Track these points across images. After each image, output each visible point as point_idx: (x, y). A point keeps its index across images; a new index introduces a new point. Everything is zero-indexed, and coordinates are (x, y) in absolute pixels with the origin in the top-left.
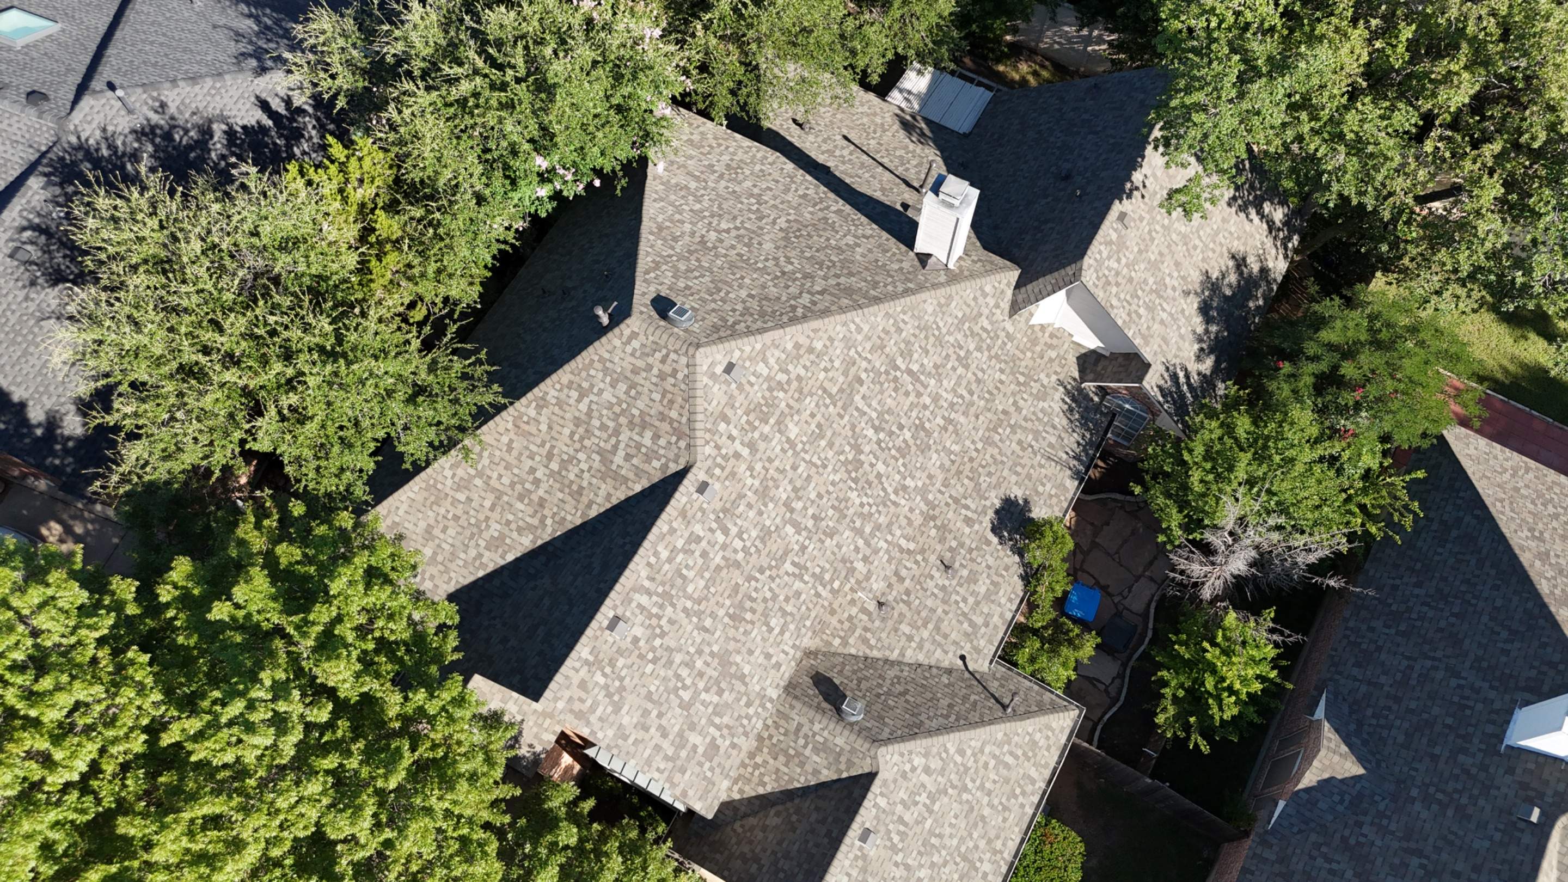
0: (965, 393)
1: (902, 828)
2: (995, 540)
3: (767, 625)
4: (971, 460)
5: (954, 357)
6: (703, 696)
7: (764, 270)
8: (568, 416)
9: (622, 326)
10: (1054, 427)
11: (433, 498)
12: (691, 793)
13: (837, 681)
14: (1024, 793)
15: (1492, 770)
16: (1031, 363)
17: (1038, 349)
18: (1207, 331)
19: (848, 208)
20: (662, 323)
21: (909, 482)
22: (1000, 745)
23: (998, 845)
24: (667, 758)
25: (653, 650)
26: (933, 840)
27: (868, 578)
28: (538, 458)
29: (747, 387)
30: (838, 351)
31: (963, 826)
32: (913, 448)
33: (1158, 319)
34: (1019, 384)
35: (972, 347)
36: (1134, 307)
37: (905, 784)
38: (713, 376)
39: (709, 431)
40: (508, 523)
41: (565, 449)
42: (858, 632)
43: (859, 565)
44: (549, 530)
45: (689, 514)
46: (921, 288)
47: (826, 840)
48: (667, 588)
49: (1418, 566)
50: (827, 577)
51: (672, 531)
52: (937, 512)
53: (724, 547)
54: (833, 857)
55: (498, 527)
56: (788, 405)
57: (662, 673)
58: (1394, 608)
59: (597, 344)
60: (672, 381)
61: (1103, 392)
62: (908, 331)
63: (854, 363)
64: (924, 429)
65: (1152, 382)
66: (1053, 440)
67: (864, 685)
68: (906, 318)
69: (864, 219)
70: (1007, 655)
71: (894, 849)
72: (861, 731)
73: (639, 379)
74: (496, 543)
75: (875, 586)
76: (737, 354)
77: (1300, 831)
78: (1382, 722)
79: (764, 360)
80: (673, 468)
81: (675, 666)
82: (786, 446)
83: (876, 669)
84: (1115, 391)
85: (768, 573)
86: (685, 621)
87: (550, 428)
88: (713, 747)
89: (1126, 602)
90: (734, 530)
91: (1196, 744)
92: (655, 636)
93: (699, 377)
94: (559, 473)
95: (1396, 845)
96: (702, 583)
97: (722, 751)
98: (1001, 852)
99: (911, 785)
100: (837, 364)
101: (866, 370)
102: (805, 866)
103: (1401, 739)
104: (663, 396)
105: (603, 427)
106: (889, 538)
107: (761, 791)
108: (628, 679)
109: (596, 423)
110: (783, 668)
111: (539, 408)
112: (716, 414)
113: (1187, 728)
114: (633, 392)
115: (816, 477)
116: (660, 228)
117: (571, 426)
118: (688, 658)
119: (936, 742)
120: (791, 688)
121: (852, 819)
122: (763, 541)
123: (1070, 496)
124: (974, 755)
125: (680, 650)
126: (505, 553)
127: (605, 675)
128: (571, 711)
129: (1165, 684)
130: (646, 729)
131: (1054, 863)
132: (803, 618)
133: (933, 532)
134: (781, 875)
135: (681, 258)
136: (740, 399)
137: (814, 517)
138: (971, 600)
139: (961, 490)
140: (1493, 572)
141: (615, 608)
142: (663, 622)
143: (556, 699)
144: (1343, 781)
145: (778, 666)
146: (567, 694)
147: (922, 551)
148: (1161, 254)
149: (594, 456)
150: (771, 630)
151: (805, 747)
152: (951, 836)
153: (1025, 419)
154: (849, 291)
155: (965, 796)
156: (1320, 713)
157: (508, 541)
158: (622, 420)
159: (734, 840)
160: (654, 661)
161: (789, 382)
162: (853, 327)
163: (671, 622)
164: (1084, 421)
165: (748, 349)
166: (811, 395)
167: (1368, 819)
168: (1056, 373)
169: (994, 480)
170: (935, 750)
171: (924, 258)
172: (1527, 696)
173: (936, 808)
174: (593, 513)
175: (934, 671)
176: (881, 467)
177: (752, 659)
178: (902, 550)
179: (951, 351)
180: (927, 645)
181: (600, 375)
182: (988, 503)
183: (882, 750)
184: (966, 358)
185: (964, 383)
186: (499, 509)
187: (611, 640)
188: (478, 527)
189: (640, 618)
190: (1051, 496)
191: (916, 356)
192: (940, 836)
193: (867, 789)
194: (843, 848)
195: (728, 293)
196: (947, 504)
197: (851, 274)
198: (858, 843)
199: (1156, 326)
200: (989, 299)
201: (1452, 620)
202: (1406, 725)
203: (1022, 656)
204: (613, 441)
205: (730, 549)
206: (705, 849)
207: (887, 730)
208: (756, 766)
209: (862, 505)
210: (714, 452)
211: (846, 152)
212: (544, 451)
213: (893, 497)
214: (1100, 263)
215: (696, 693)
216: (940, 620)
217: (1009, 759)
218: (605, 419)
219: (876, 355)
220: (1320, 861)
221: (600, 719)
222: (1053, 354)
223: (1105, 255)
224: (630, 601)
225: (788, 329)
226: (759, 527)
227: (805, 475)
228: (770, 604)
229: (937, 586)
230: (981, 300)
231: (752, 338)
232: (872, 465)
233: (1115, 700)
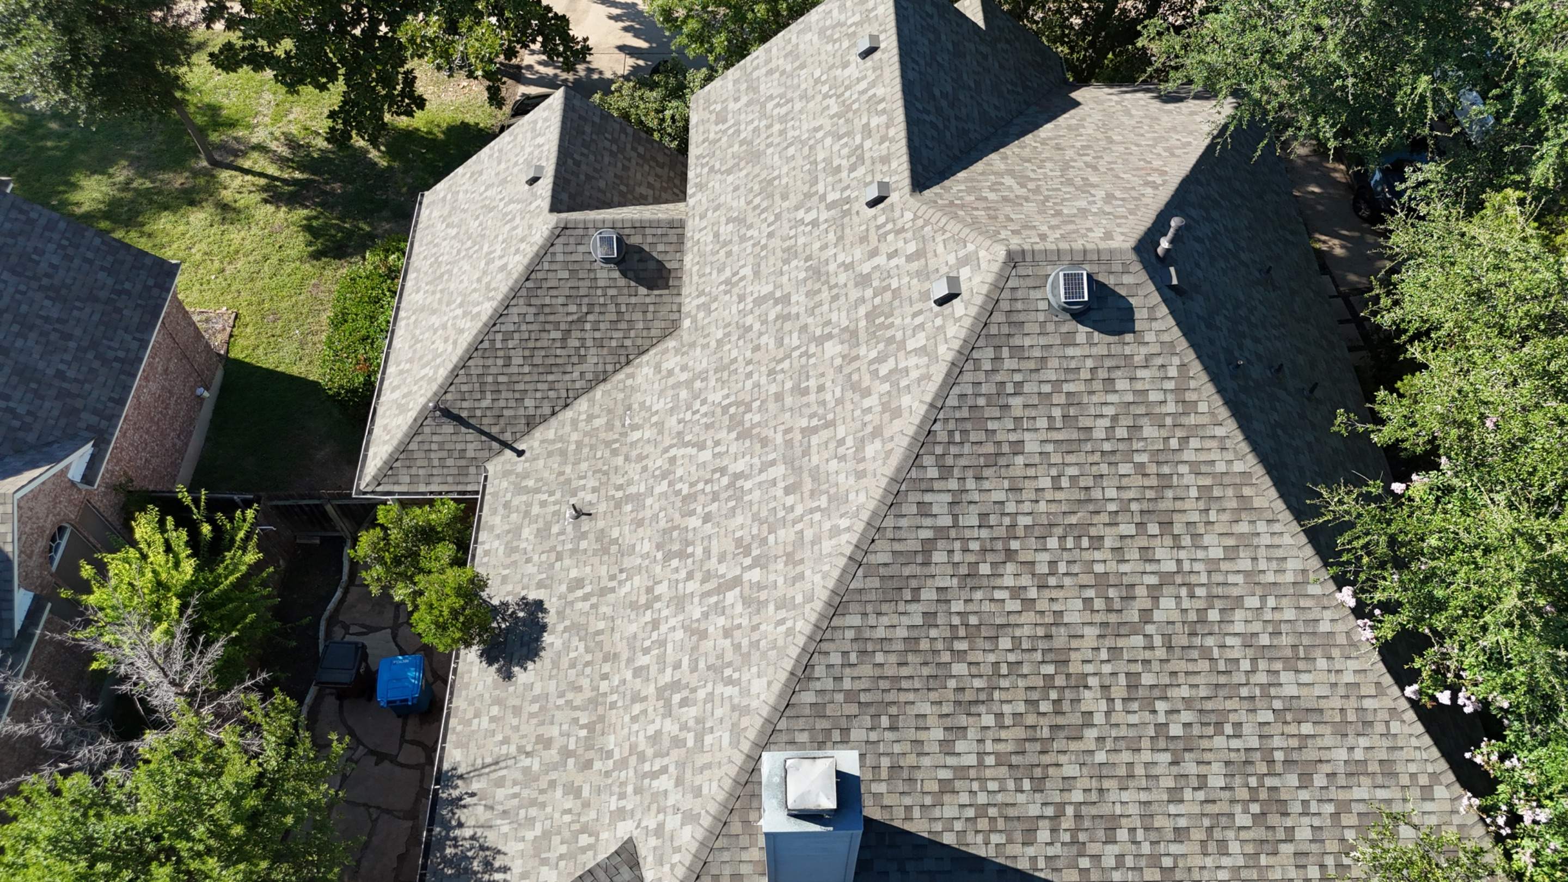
0: (646, 660)
2: (532, 596)
3: (735, 220)
5: (686, 678)
6: (756, 123)
7: (1039, 534)
8: (1108, 186)
10: (504, 815)
14: (401, 373)
21: (663, 486)
22: (437, 368)
25: (824, 83)
26: (476, 248)
29: (917, 307)
30: (842, 477)
31: (452, 286)
32: (677, 521)
35: (667, 726)
37: (520, 237)
39: (922, 227)
44: (1030, 142)
45: (879, 166)
47: (576, 159)
48: (850, 115)
51: (883, 139)
53: (823, 198)
56: (857, 358)
57: (803, 86)
62: (768, 622)
64: (678, 554)
68: (782, 629)
72: (585, 229)
79: (922, 351)
80: (935, 191)
81: (797, 101)
82: (827, 331)
83: (611, 352)
85: (763, 242)
86: (813, 125)
88: (722, 119)
90: (824, 215)
92: (832, 87)
96: (820, 157)
99: (514, 243)
100: (833, 465)
101: (792, 508)
108: (830, 48)
109: (1068, 190)
110: (697, 221)
111: (1150, 182)
112: (930, 246)
115: (773, 354)
117: (1095, 183)
118: (790, 117)
119: (503, 292)
122: (788, 249)
124: (462, 331)
125: (801, 110)
126: (1058, 127)
127: (852, 25)
132: (703, 265)
135: (1168, 454)
137: (750, 328)
138: (536, 510)
145: (703, 216)
149: (1040, 177)
150: (728, 221)
154: (893, 590)
155: (459, 301)
160: (817, 81)
162: (844, 523)
163: (825, 109)
164: (462, 868)
166: (840, 402)
169: (565, 663)
173: (483, 263)
176: (706, 455)
177: (731, 189)
179: (693, 680)
180: (568, 428)
182: (560, 627)
184: (668, 702)
185: (654, 669)
186: (1101, 138)
189: (855, 76)
190: (477, 715)
191: (739, 608)
192: (471, 257)
195: (1052, 425)
197: (912, 644)
198: (544, 164)
200: (677, 820)
205: (815, 204)
209: (704, 402)
210: (899, 224)
213: (673, 452)
215: (763, 116)
216: (564, 462)
217: (425, 371)
219: (792, 537)
224: (874, 70)
225: (922, 409)
226: (800, 250)
227: (786, 341)
228: (743, 231)
229: (584, 488)
230: (688, 803)
231: (956, 345)
232: (717, 443)
233: (332, 621)
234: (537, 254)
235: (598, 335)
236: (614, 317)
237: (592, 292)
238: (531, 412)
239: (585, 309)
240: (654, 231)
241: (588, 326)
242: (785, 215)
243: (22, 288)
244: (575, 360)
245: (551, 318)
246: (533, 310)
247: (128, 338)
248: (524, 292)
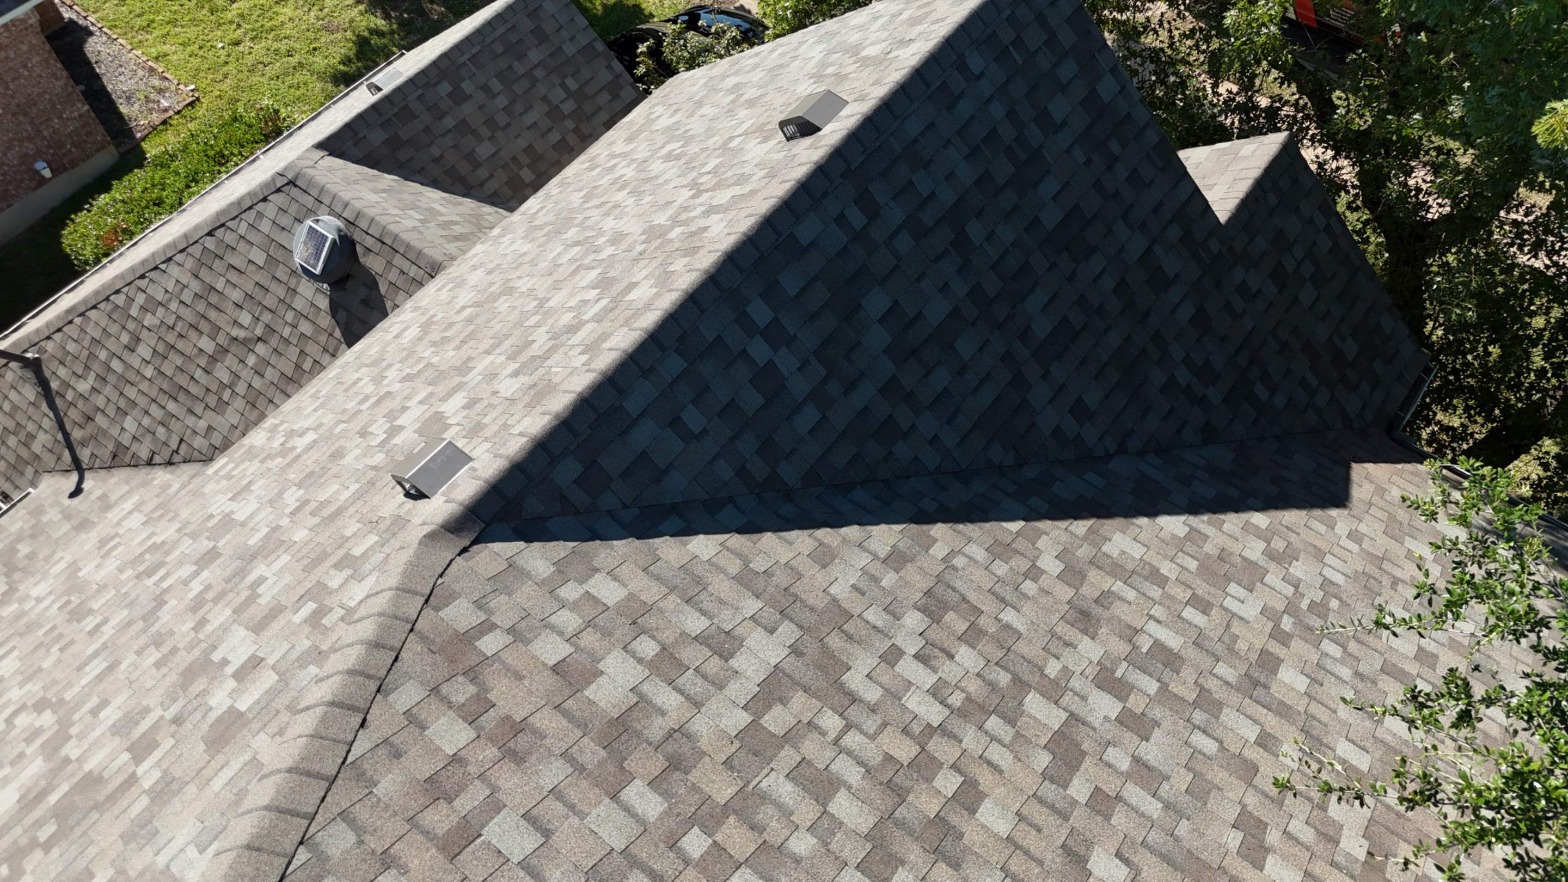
28: (1119, 760)
40: (1200, 606)
41: (999, 756)
44: (1048, 545)
55: (1233, 606)
94: (1021, 684)
105: (816, 783)
109: (851, 812)
157: (1189, 563)
158: (716, 785)
174: (885, 534)
186: (1246, 652)
204: (777, 721)
212: (1093, 774)
234: (239, 202)
235: (257, 383)
236: (289, 371)
237: (281, 309)
238: (126, 440)
239: (259, 331)
240: (405, 265)
241: (251, 360)
244: (212, 400)
245: (213, 315)
246: (195, 286)
248: (196, 250)
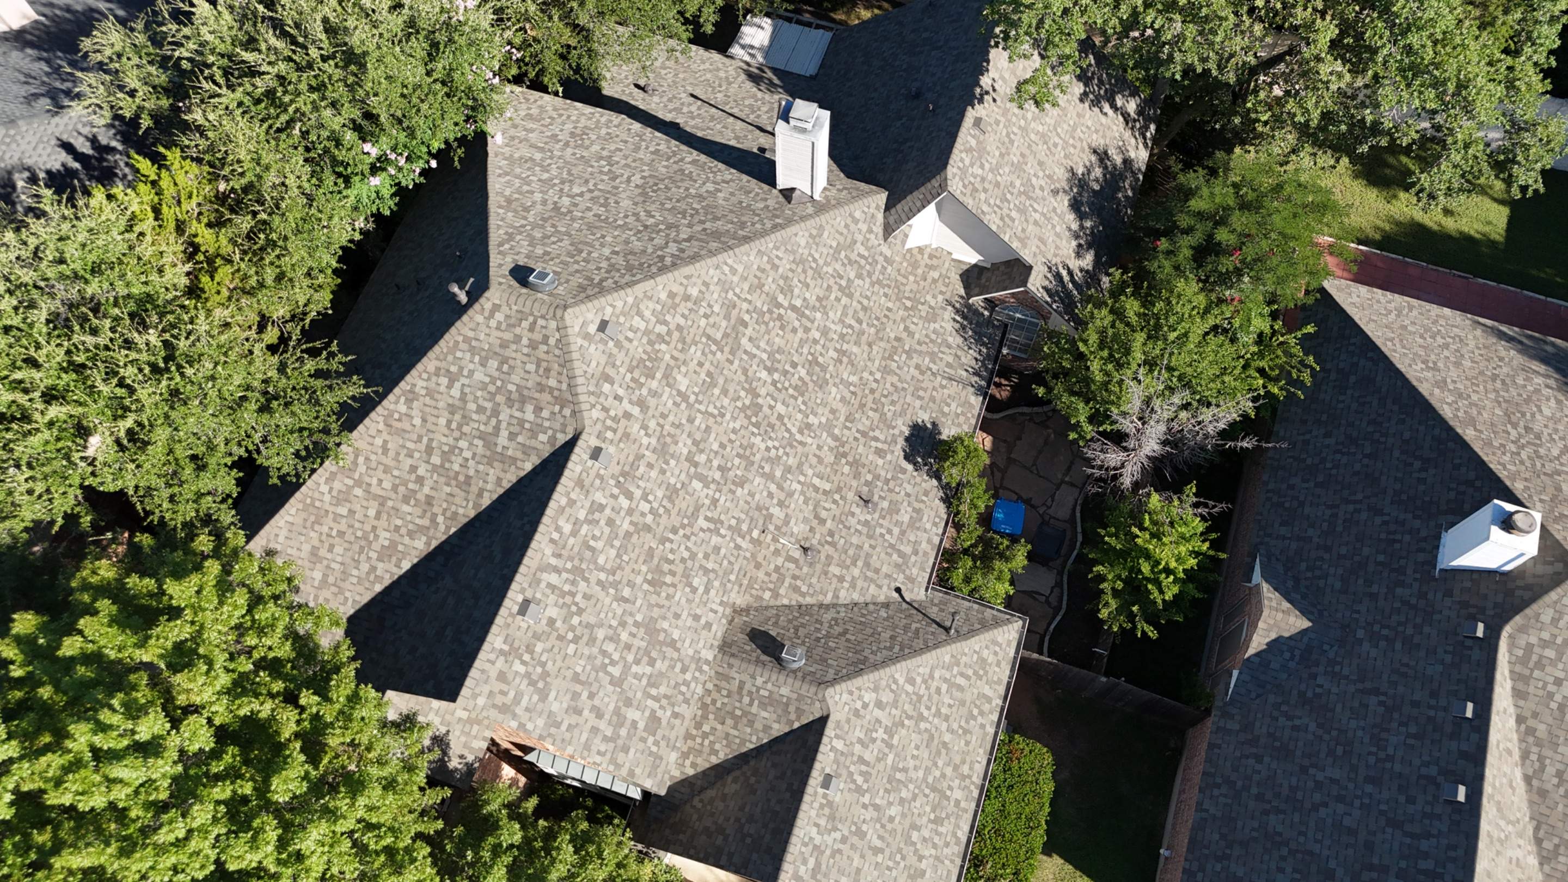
0: (853, 323)
1: (864, 768)
2: (910, 467)
3: (690, 585)
4: (872, 391)
5: (835, 288)
6: (635, 669)
7: (625, 227)
8: (441, 404)
9: (482, 300)
10: (949, 347)
11: (312, 518)
12: (638, 771)
13: (773, 633)
14: (982, 713)
15: (1430, 596)
16: (915, 287)
17: (920, 271)
18: (1082, 227)
19: (703, 158)
20: (524, 291)
21: (812, 419)
22: (949, 668)
23: (965, 769)
24: (606, 739)
25: (572, 629)
26: (898, 776)
27: (786, 522)
28: (417, 455)
29: (626, 344)
30: (715, 296)
31: (926, 755)
32: (811, 385)
33: (1031, 220)
34: (906, 309)
35: (852, 275)
36: (1005, 211)
37: (859, 722)
38: (587, 336)
39: (593, 393)
40: (397, 529)
41: (444, 440)
42: (788, 581)
43: (776, 511)
44: (442, 528)
45: (587, 483)
46: (790, 222)
47: (788, 795)
48: (576, 562)
49: (1324, 417)
50: (744, 527)
51: (572, 503)
52: (847, 448)
53: (630, 512)
54: (797, 809)
55: (388, 535)
56: (672, 357)
57: (586, 651)
58: (1309, 461)
59: (458, 324)
60: (545, 348)
61: (991, 304)
62: (785, 266)
63: (734, 306)
64: (817, 363)
65: (1037, 283)
66: (950, 359)
67: (802, 632)
68: (780, 254)
69: (721, 166)
70: (942, 580)
71: (859, 790)
72: (805, 676)
73: (509, 353)
74: (388, 552)
75: (795, 530)
76: (609, 310)
77: (1258, 696)
78: (1318, 573)
79: (640, 314)
80: (562, 439)
81: (598, 643)
82: (678, 399)
83: (811, 615)
84: (1002, 301)
85: (681, 532)
86: (601, 595)
87: (424, 420)
88: (654, 720)
89: (1051, 511)
90: (638, 493)
91: (1144, 632)
92: (572, 614)
93: (572, 339)
94: (442, 466)
95: (1352, 688)
96: (613, 553)
97: (664, 722)
98: (970, 777)
99: (865, 722)
100: (716, 309)
101: (748, 312)
102: (771, 826)
103: (1338, 585)
104: (538, 366)
105: (481, 410)
106: (802, 479)
107: (714, 760)
108: (550, 663)
109: (472, 406)
110: (714, 628)
111: (409, 402)
112: (597, 375)
113: (1131, 617)
114: (505, 368)
115: (715, 427)
116: (509, 201)
117: (446, 414)
118: (611, 632)
119: (884, 674)
120: (726, 647)
121: (810, 768)
122: (670, 499)
123: (976, 411)
124: (925, 681)
125: (601, 625)
126: (400, 560)
127: (524, 663)
128: (494, 706)
129: (1101, 578)
130: (579, 712)
131: (1024, 778)
132: (727, 573)
133: (846, 469)
134: (748, 840)
135: (534, 226)
136: (620, 358)
137: (720, 468)
138: (896, 531)
139: (868, 423)
140: (1396, 408)
141: (523, 591)
142: (578, 598)
143: (475, 696)
144: (1290, 638)
145: (708, 626)
146: (486, 689)
147: (839, 490)
148: (1022, 155)
149: (476, 442)
150: (694, 590)
151: (751, 704)
152: (916, 768)
153: (919, 343)
154: (716, 235)
155: (923, 725)
156: (1257, 577)
157: (400, 548)
158: (500, 399)
159: (695, 817)
160: (576, 640)
161: (669, 333)
162: (726, 269)
163: (586, 597)
164: (979, 337)
165: (619, 304)
166: (695, 343)
167: (1321, 669)
168: (941, 293)
169: (898, 408)
170: (884, 683)
171: (788, 194)
172: (1451, 518)
173: (895, 741)
174: (486, 502)
175: (871, 607)
176: (780, 408)
177: (680, 623)
178: (816, 489)
179: (832, 282)
180: (860, 583)
181: (468, 356)
182: (896, 432)
183: (830, 692)
184: (848, 287)
186: (384, 516)
187: (524, 625)
188: (365, 538)
189: (552, 598)
190: (957, 415)
191: (796, 291)
192: (905, 770)
193: (821, 734)
194: (807, 798)
195: (590, 253)
196: (856, 439)
197: (716, 219)
198: (821, 791)
199: (1031, 228)
200: (860, 225)
201: (1366, 461)
202: (1340, 571)
203: (957, 577)
204: (494, 421)
205: (637, 514)
206: (667, 832)
207: (831, 671)
208: (705, 735)
209: (768, 449)
210: (602, 415)
211: (693, 108)
212: (422, 447)
213: (798, 437)
214: (964, 171)
215: (627, 668)
216: (868, 556)
217: (961, 681)
218: (481, 401)
219: (756, 295)
220: (1282, 720)
221: (527, 709)
222: (936, 275)
223: (967, 162)
224: (539, 582)
225: (659, 279)
226: (664, 487)
227: (703, 426)
228: (689, 563)
229: (859, 522)
230: (852, 227)
231: (622, 293)
232: (771, 407)
233: (1057, 610)
235: (818, 626)
236: (801, 629)
238: (883, 610)
239: (823, 641)
241: (824, 632)
242: (659, 531)
243: (1302, 839)
244: (840, 621)
245: (851, 645)
246: (864, 654)
247: (1212, 811)
